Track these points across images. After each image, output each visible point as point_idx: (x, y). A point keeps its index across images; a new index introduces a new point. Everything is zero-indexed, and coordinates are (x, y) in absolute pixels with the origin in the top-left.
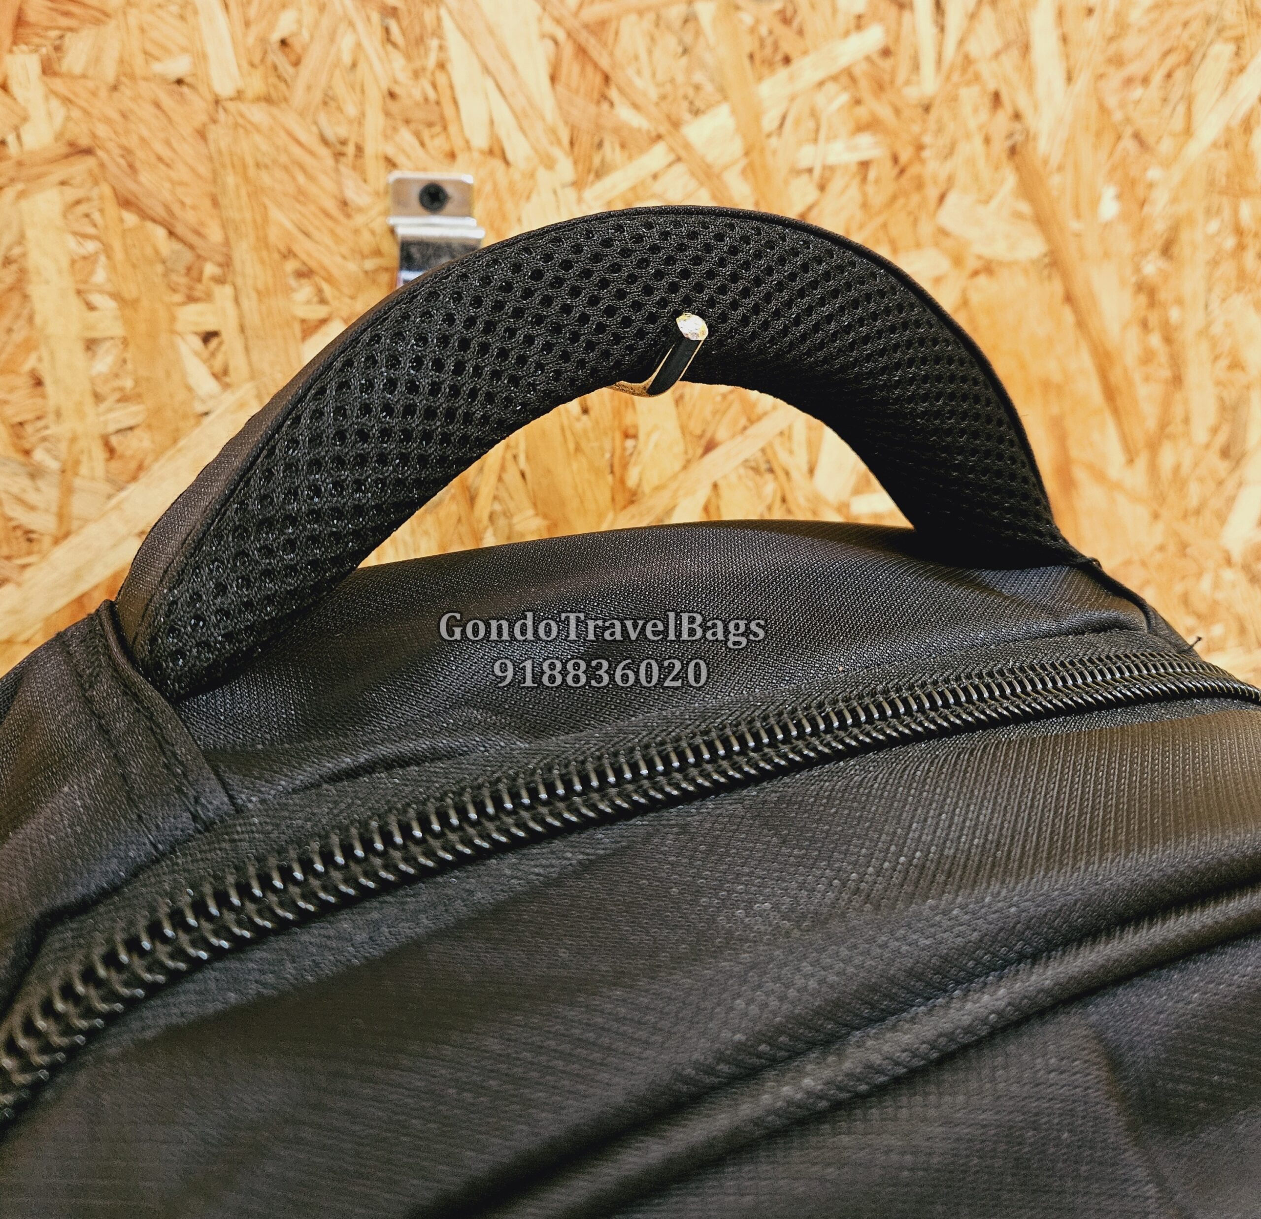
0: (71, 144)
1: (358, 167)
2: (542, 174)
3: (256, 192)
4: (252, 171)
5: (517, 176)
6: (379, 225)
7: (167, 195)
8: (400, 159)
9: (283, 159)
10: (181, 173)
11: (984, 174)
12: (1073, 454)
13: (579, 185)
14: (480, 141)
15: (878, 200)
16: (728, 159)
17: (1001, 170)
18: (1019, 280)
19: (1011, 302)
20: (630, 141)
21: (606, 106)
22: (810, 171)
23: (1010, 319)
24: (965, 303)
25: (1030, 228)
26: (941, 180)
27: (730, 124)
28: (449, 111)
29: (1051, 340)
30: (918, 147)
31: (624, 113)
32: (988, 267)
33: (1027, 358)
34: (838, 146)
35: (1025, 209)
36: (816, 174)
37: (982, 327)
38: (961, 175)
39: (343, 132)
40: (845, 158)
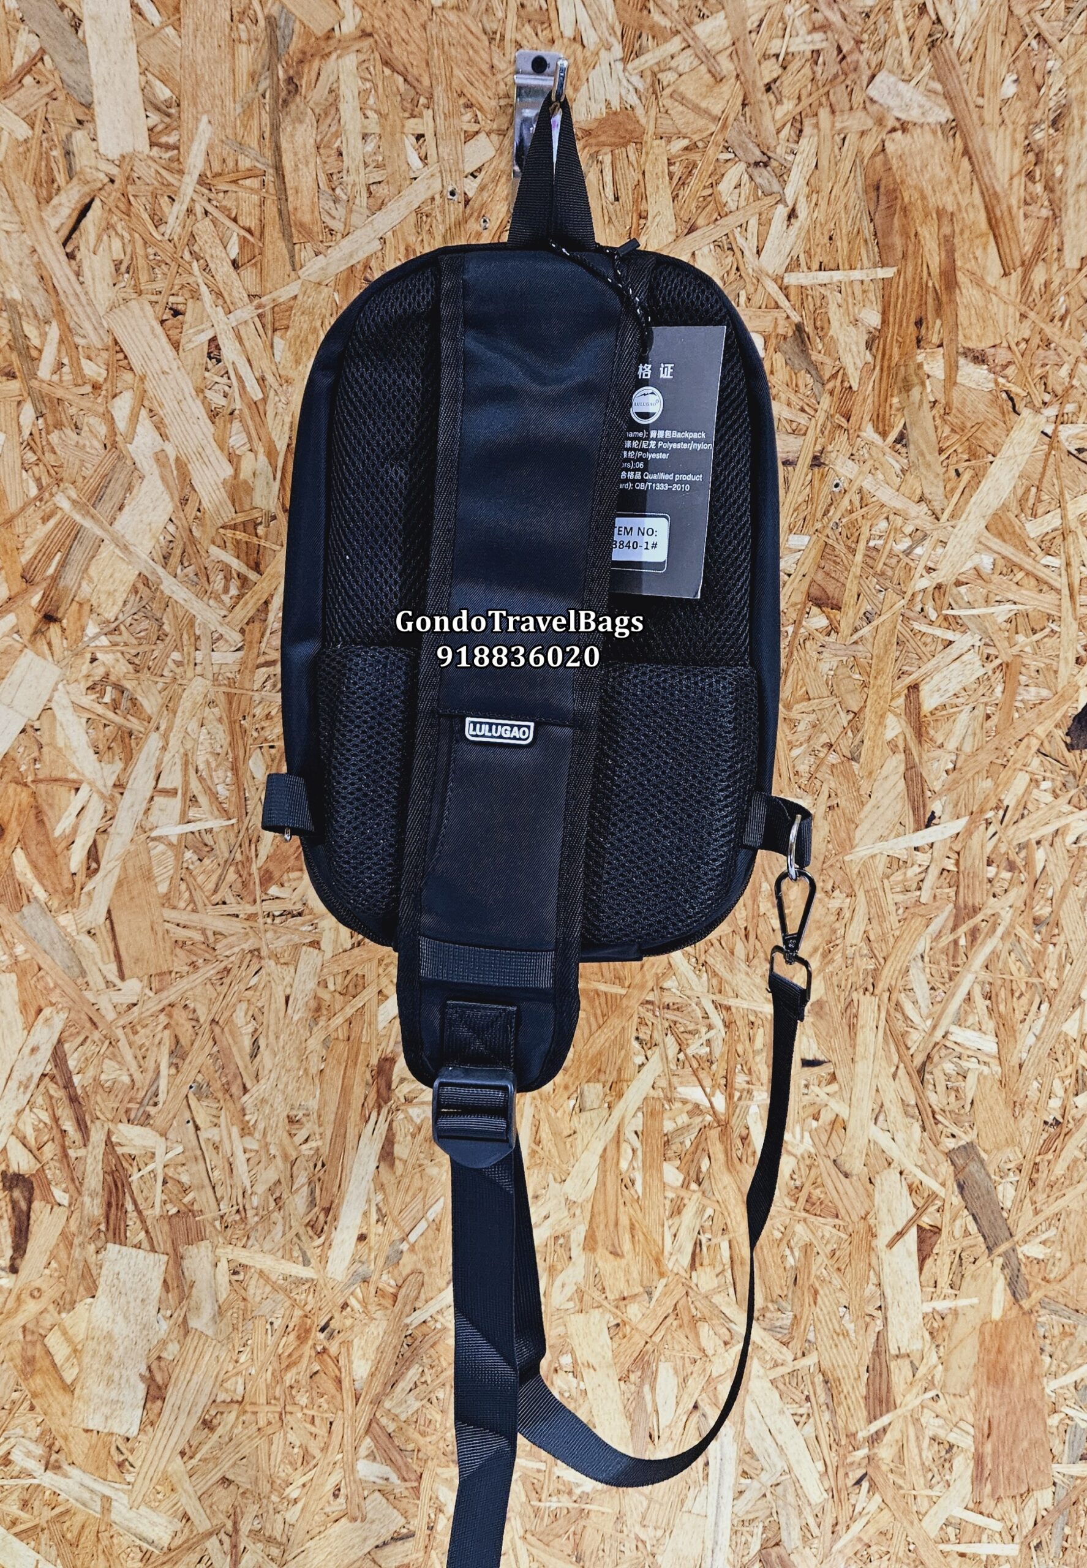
0: (363, 31)
1: (501, 46)
2: (603, 53)
3: (448, 59)
4: (447, 46)
5: (588, 54)
6: (509, 80)
7: (405, 60)
8: (524, 43)
9: (463, 41)
10: (412, 47)
11: (908, 61)
12: (959, 263)
13: (625, 60)
14: (569, 32)
15: (825, 76)
16: (721, 46)
17: (922, 59)
18: (929, 137)
19: (921, 152)
20: (659, 35)
21: (645, 12)
22: (777, 56)
23: (918, 164)
24: (883, 150)
25: (941, 100)
26: (873, 65)
27: (725, 24)
28: (553, 15)
29: (950, 181)
30: (858, 42)
31: (656, 17)
32: (904, 127)
33: (928, 192)
34: (799, 40)
35: (938, 87)
36: (781, 58)
37: (894, 168)
38: (889, 62)
39: (495, 26)
40: (802, 48)
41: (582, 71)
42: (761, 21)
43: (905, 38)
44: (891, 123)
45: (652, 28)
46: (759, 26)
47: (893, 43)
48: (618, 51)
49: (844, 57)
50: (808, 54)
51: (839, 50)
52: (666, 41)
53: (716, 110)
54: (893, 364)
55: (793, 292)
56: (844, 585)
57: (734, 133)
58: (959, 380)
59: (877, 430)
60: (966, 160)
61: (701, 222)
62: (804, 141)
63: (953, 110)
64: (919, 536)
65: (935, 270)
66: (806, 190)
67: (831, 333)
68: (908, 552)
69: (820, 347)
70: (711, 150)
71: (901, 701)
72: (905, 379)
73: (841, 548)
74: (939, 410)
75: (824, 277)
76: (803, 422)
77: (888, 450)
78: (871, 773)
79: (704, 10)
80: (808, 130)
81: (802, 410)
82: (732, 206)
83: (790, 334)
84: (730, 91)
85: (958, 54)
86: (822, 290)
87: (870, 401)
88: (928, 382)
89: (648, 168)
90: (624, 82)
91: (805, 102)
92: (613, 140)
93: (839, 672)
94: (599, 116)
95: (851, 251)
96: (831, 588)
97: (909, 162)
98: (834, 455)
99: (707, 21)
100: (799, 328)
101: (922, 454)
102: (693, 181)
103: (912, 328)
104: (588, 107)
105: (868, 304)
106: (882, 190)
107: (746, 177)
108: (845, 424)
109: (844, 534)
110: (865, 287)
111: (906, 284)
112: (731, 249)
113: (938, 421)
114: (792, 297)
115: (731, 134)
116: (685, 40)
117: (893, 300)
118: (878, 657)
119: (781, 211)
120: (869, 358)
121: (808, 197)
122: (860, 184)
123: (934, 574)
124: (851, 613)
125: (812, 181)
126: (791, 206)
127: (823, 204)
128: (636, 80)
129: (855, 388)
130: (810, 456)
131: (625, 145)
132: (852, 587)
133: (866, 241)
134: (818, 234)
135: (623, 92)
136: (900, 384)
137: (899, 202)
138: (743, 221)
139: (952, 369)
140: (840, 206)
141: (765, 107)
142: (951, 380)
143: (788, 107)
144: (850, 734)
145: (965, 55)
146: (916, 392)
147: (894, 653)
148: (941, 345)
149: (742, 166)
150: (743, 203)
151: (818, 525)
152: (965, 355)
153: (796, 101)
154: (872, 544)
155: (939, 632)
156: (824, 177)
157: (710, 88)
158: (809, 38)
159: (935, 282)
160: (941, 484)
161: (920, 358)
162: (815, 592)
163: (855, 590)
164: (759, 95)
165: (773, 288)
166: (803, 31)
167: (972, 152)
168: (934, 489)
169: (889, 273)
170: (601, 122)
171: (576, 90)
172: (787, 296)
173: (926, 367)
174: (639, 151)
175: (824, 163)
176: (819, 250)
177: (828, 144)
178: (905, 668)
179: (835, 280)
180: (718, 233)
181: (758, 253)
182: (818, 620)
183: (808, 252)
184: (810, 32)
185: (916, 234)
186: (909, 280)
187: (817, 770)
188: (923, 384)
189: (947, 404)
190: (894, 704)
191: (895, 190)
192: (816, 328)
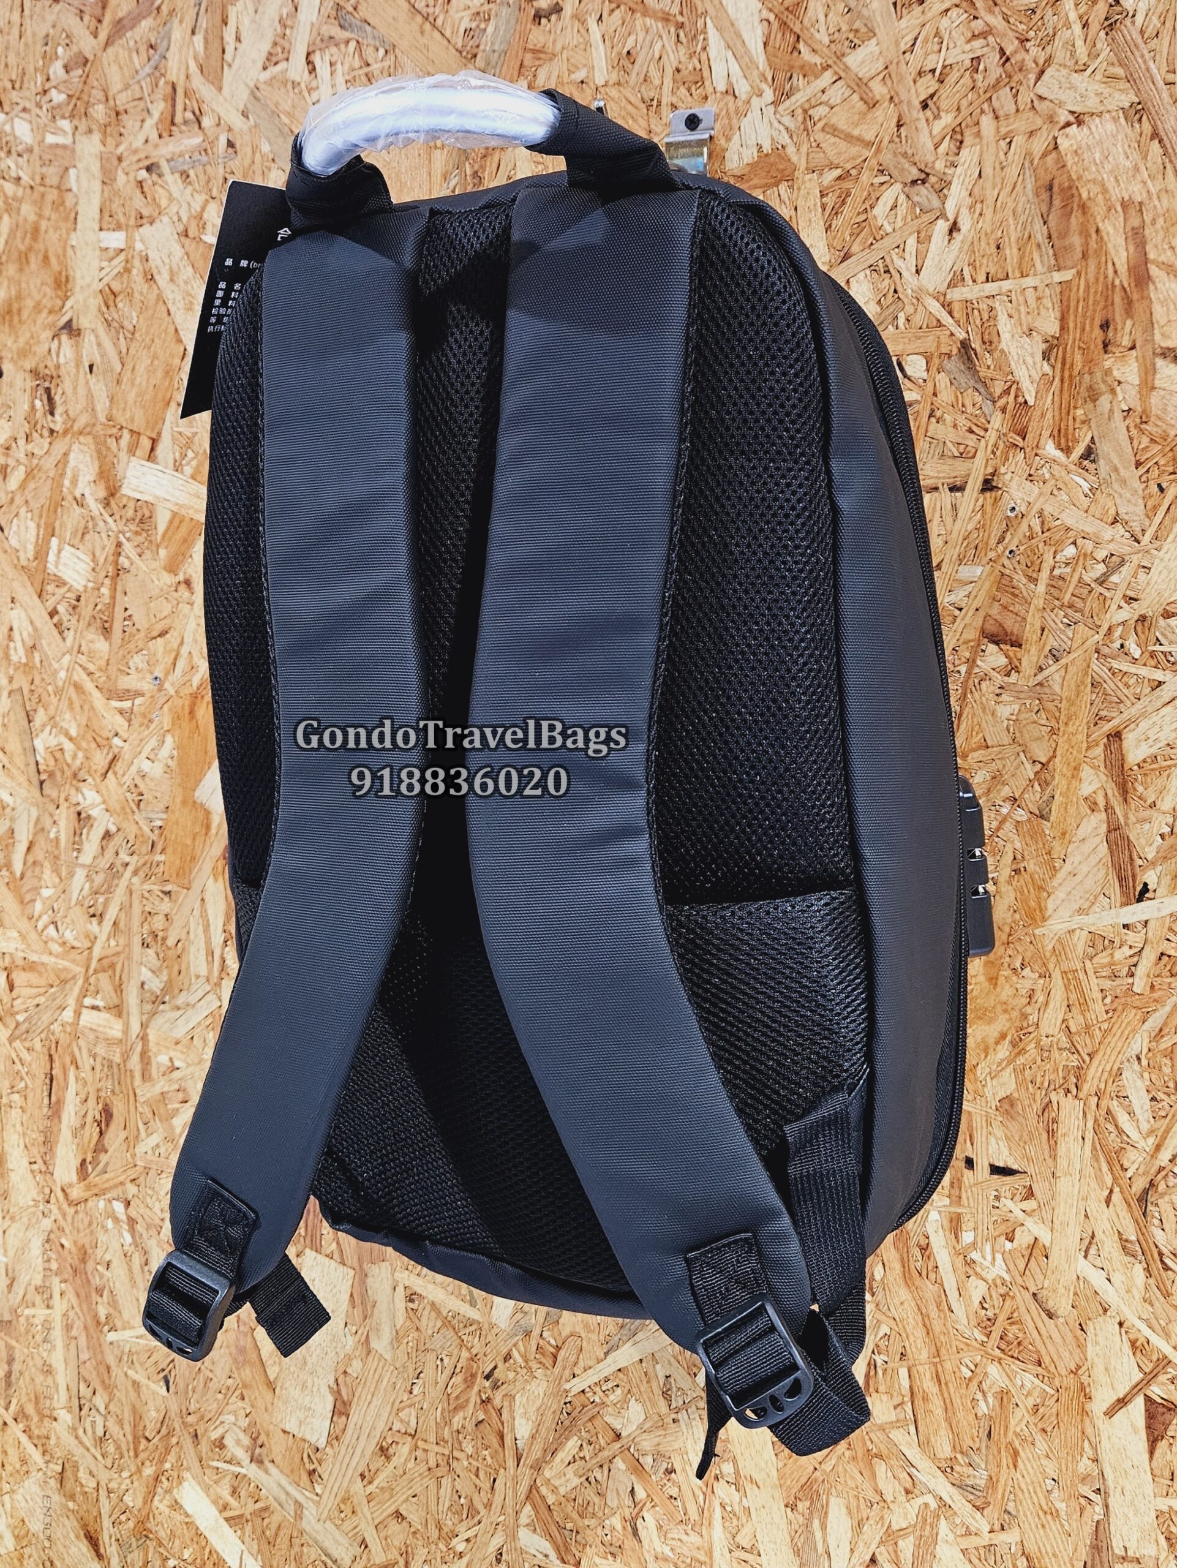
2: (754, 100)
11: (1082, 51)
12: (1151, 256)
13: (776, 103)
14: (721, 87)
15: (986, 83)
16: (873, 72)
17: (1099, 45)
18: (1110, 127)
19: (1100, 142)
20: (809, 72)
21: (795, 54)
22: (933, 71)
23: (1097, 156)
24: (1056, 148)
25: (1123, 85)
26: (1041, 62)
27: (877, 49)
28: (706, 73)
29: (1137, 169)
30: (1024, 41)
31: (806, 55)
32: (1079, 119)
33: (1110, 184)
34: (958, 50)
35: (1120, 71)
36: (937, 73)
37: (1069, 164)
38: (1060, 54)
39: (652, 94)
40: (960, 58)
41: (735, 121)
42: (916, 39)
43: (1077, 28)
44: (1064, 117)
45: (802, 67)
46: (913, 45)
47: (1063, 35)
48: (769, 95)
49: (1008, 59)
50: (968, 63)
51: (1002, 52)
52: (817, 77)
53: (869, 136)
54: (1076, 372)
55: (956, 307)
56: (1024, 619)
57: (890, 156)
58: (1157, 383)
59: (1059, 447)
60: (1156, 141)
61: (855, 248)
62: (965, 152)
63: (1138, 92)
64: (1113, 562)
65: (1123, 269)
66: (969, 201)
67: (1003, 345)
68: (1102, 581)
69: (989, 362)
70: (865, 178)
71: (1099, 751)
72: (1090, 388)
73: (1020, 579)
74: (1134, 420)
75: (991, 288)
76: (971, 444)
77: (1073, 467)
78: (1064, 834)
79: (856, 41)
80: (968, 139)
81: (971, 431)
82: (888, 228)
83: (955, 351)
84: (886, 115)
85: (1142, 32)
86: (990, 302)
87: (1049, 415)
88: (1118, 389)
89: (800, 203)
90: (776, 124)
91: (965, 112)
92: (764, 181)
93: (1022, 717)
94: (750, 161)
95: (1021, 258)
96: (1009, 623)
97: (1085, 156)
98: (1008, 477)
99: (859, 50)
100: (965, 345)
101: (1116, 470)
102: (846, 209)
103: (1098, 332)
104: (740, 154)
105: (1043, 312)
106: (1056, 189)
107: (902, 197)
108: (1021, 444)
109: (1023, 562)
110: (1040, 293)
111: (1088, 287)
112: (887, 271)
113: (1134, 432)
114: (956, 314)
115: (886, 158)
116: (836, 73)
117: (1073, 304)
118: (1069, 700)
119: (942, 226)
120: (1047, 368)
121: (971, 207)
122: (1029, 187)
123: (1135, 605)
124: (1034, 650)
125: (976, 191)
126: (951, 217)
127: (988, 213)
128: (787, 120)
129: (1031, 402)
130: (981, 479)
131: (777, 184)
132: (1034, 621)
133: (1039, 246)
134: (983, 243)
135: (775, 134)
136: (1084, 393)
137: (1076, 199)
138: (900, 242)
139: (1148, 373)
140: (1008, 212)
141: (922, 124)
142: (1147, 386)
143: (947, 119)
144: (1037, 787)
145: (1150, 31)
146: (1104, 401)
147: (1088, 695)
148: (1133, 348)
149: (898, 187)
150: (899, 223)
151: (992, 555)
152: (1164, 355)
153: (953, 114)
154: (1057, 572)
155: (1144, 672)
156: (988, 185)
157: (863, 115)
158: (968, 47)
159: (1124, 278)
160: (1141, 502)
161: (1107, 364)
162: (991, 627)
163: (1038, 626)
164: (915, 114)
165: (935, 307)
166: (961, 41)
167: (1162, 134)
168: (1131, 508)
169: (1067, 275)
170: (752, 166)
171: (728, 139)
172: (950, 313)
173: (1115, 373)
174: (791, 187)
175: (988, 171)
176: (985, 261)
177: (992, 149)
178: (1103, 713)
179: (1004, 290)
180: (873, 257)
181: (918, 272)
182: (994, 657)
183: (972, 264)
184: (969, 41)
185: (1098, 231)
186: (1092, 280)
187: (998, 829)
188: (1113, 391)
189: (1144, 412)
190: (1090, 754)
191: (1070, 188)
192: (984, 343)
